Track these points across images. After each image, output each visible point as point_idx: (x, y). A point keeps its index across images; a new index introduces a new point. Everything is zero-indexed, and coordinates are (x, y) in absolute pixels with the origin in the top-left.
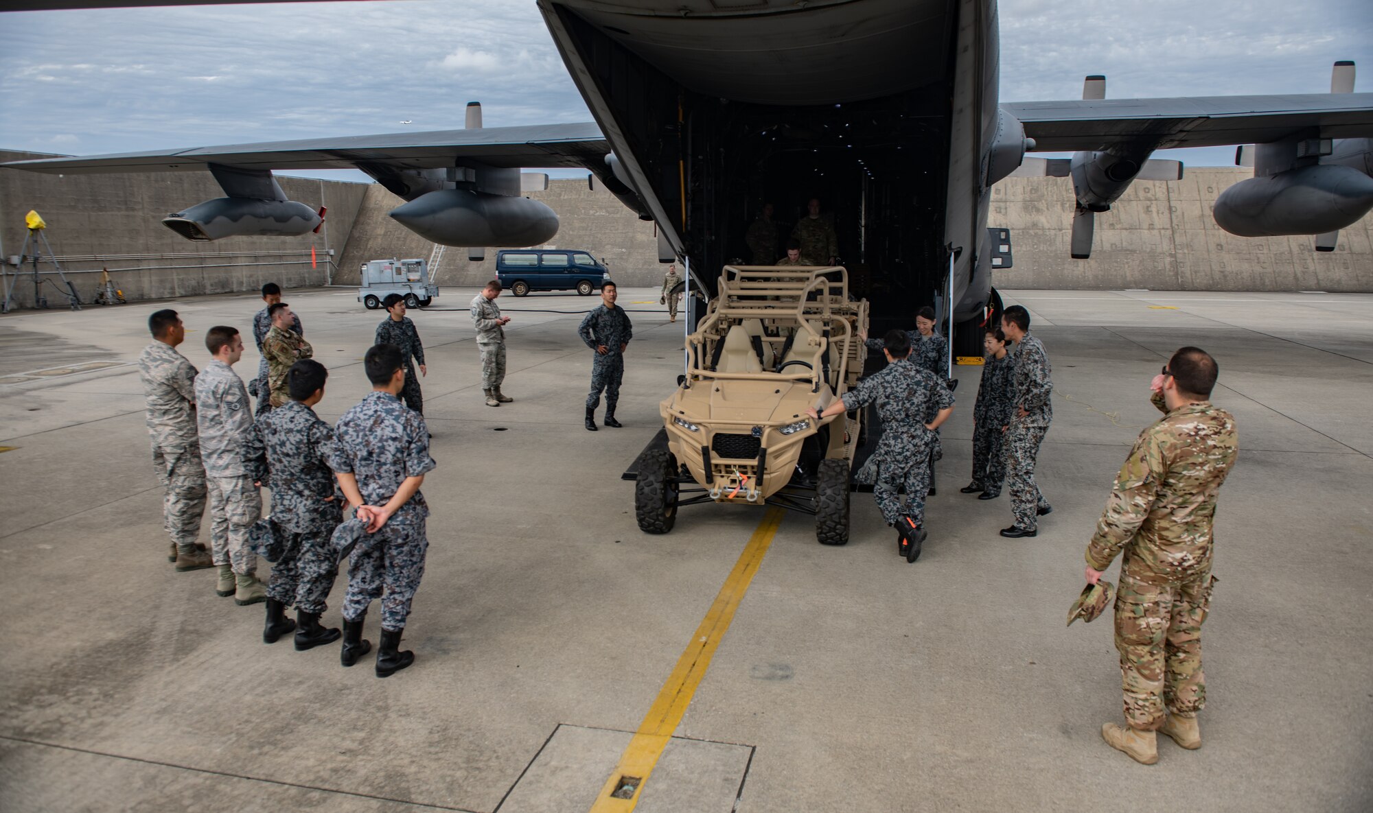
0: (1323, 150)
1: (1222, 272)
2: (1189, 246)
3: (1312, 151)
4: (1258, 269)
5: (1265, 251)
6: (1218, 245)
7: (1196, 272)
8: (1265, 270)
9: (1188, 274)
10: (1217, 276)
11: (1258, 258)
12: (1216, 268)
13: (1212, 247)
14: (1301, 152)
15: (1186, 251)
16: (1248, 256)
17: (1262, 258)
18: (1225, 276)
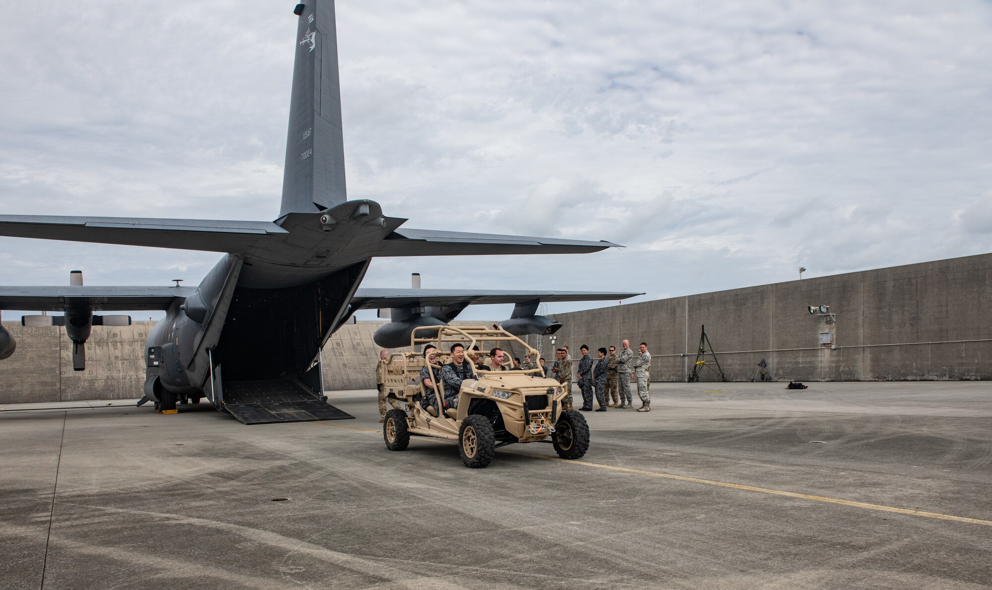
0: (422, 311)
1: (348, 379)
2: (329, 365)
3: (418, 311)
4: (366, 377)
5: (368, 367)
6: (344, 364)
7: (334, 380)
8: (369, 378)
9: (330, 381)
10: (346, 382)
11: (365, 371)
12: (345, 377)
13: (341, 366)
14: (413, 312)
15: (327, 368)
16: (360, 370)
17: (367, 371)
18: (350, 382)
